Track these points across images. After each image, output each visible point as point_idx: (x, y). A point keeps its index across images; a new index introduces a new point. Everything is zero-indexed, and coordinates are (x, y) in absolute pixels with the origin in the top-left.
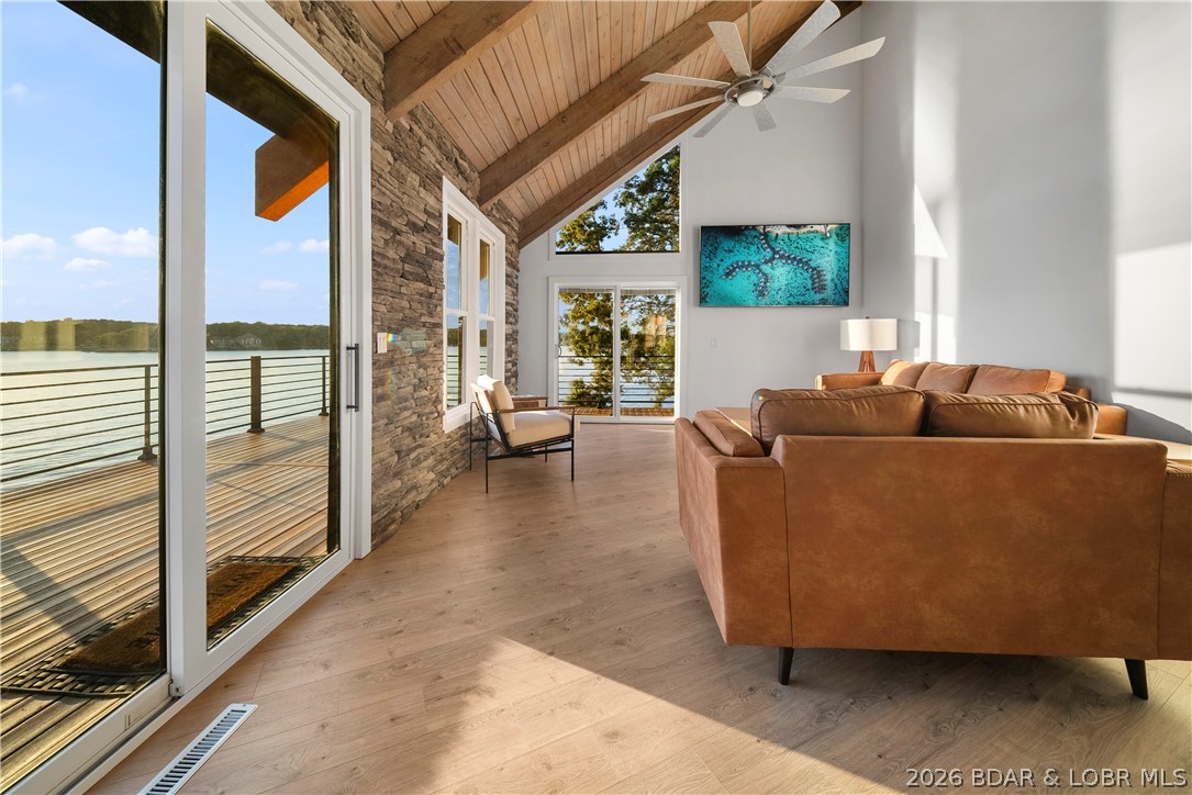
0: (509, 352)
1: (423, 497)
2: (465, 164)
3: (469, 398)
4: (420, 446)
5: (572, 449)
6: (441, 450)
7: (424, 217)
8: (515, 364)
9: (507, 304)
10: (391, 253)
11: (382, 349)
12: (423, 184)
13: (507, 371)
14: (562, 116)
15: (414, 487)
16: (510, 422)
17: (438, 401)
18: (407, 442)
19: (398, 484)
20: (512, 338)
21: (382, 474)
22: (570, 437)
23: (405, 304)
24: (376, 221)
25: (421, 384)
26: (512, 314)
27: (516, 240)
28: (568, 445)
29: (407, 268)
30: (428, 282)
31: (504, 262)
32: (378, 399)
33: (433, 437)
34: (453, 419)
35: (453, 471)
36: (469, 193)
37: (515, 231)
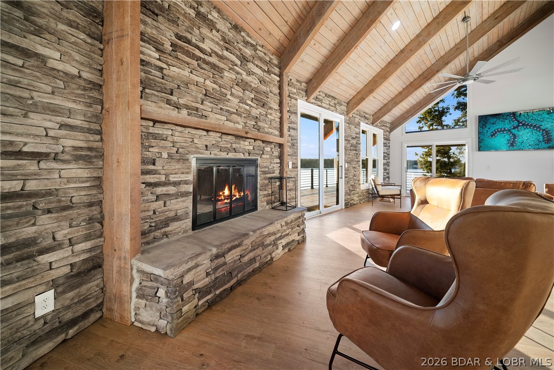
0: (385, 169)
1: (355, 203)
2: (367, 116)
3: (369, 181)
4: (354, 190)
5: (400, 198)
6: (360, 193)
7: (355, 135)
8: (388, 174)
9: (384, 153)
10: (348, 146)
11: (346, 167)
12: (355, 127)
13: (384, 176)
14: (400, 93)
15: (353, 200)
16: (379, 188)
17: (359, 180)
18: (351, 188)
19: (349, 197)
20: (387, 165)
21: (346, 194)
22: (400, 195)
23: (351, 156)
24: (346, 140)
25: (355, 175)
26: (387, 156)
27: (389, 130)
28: (399, 197)
29: (352, 148)
30: (356, 150)
31: (383, 139)
32: (346, 177)
33: (358, 189)
34: (364, 186)
35: (363, 200)
36: (369, 123)
37: (388, 127)
